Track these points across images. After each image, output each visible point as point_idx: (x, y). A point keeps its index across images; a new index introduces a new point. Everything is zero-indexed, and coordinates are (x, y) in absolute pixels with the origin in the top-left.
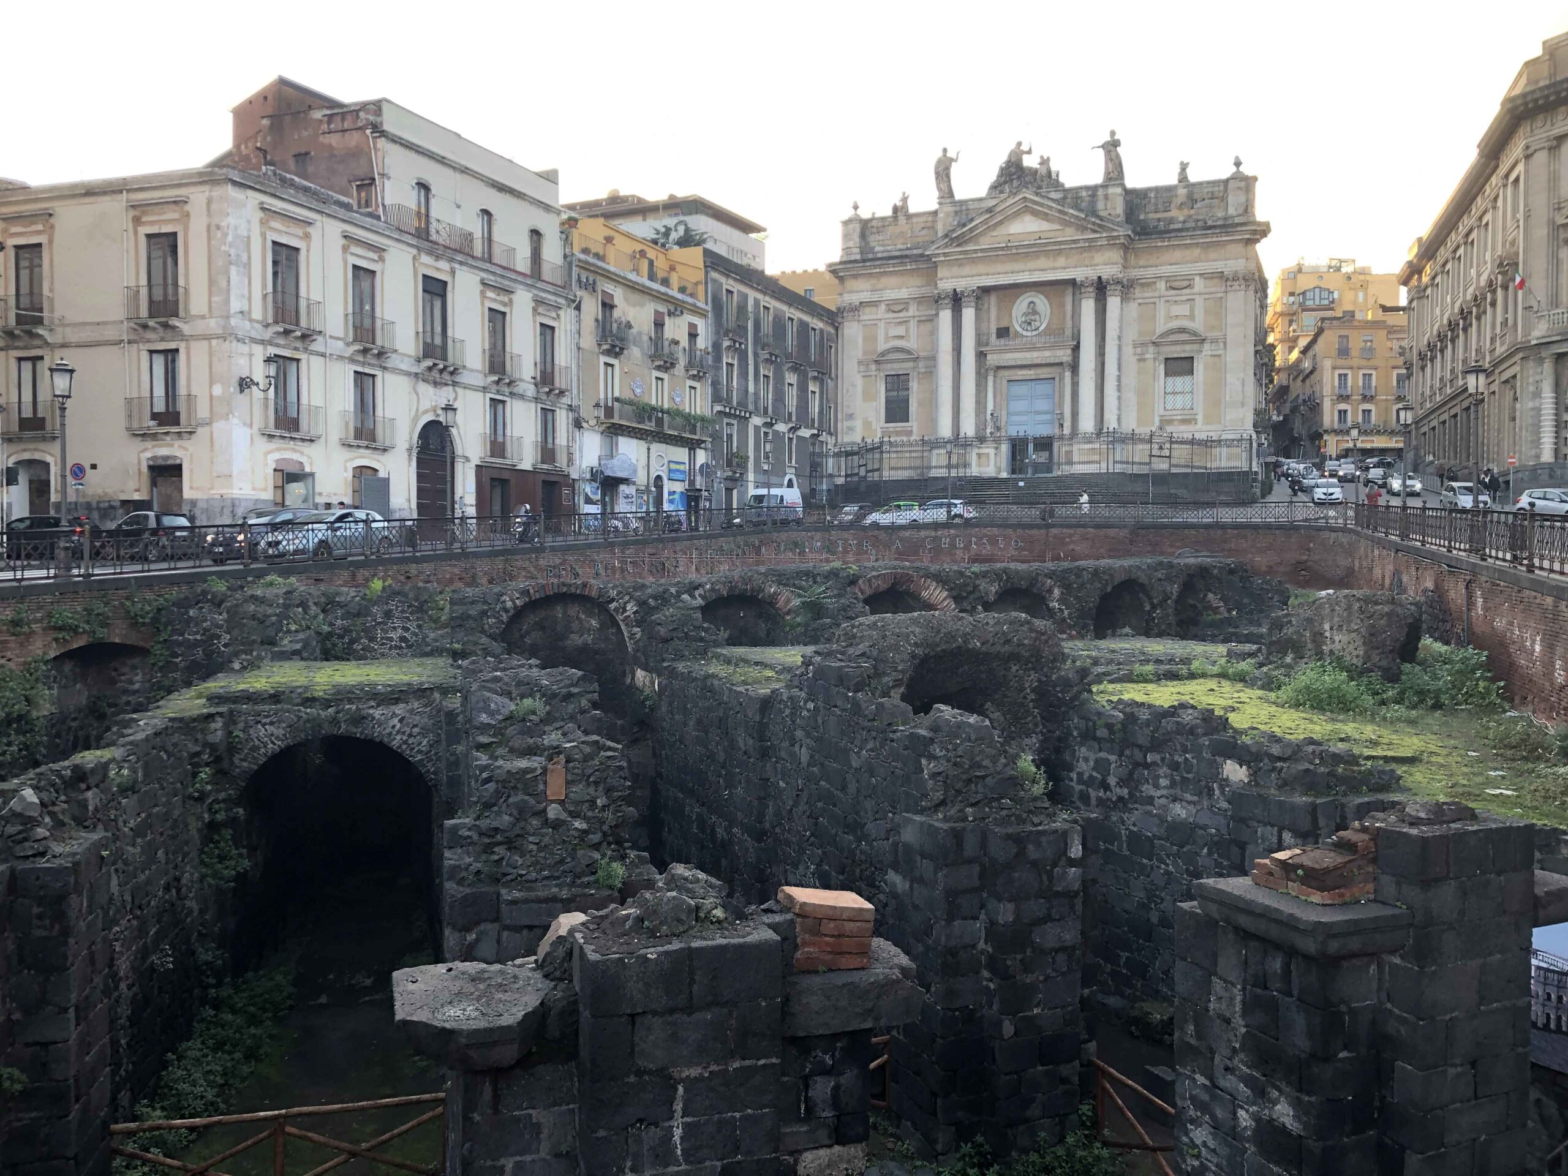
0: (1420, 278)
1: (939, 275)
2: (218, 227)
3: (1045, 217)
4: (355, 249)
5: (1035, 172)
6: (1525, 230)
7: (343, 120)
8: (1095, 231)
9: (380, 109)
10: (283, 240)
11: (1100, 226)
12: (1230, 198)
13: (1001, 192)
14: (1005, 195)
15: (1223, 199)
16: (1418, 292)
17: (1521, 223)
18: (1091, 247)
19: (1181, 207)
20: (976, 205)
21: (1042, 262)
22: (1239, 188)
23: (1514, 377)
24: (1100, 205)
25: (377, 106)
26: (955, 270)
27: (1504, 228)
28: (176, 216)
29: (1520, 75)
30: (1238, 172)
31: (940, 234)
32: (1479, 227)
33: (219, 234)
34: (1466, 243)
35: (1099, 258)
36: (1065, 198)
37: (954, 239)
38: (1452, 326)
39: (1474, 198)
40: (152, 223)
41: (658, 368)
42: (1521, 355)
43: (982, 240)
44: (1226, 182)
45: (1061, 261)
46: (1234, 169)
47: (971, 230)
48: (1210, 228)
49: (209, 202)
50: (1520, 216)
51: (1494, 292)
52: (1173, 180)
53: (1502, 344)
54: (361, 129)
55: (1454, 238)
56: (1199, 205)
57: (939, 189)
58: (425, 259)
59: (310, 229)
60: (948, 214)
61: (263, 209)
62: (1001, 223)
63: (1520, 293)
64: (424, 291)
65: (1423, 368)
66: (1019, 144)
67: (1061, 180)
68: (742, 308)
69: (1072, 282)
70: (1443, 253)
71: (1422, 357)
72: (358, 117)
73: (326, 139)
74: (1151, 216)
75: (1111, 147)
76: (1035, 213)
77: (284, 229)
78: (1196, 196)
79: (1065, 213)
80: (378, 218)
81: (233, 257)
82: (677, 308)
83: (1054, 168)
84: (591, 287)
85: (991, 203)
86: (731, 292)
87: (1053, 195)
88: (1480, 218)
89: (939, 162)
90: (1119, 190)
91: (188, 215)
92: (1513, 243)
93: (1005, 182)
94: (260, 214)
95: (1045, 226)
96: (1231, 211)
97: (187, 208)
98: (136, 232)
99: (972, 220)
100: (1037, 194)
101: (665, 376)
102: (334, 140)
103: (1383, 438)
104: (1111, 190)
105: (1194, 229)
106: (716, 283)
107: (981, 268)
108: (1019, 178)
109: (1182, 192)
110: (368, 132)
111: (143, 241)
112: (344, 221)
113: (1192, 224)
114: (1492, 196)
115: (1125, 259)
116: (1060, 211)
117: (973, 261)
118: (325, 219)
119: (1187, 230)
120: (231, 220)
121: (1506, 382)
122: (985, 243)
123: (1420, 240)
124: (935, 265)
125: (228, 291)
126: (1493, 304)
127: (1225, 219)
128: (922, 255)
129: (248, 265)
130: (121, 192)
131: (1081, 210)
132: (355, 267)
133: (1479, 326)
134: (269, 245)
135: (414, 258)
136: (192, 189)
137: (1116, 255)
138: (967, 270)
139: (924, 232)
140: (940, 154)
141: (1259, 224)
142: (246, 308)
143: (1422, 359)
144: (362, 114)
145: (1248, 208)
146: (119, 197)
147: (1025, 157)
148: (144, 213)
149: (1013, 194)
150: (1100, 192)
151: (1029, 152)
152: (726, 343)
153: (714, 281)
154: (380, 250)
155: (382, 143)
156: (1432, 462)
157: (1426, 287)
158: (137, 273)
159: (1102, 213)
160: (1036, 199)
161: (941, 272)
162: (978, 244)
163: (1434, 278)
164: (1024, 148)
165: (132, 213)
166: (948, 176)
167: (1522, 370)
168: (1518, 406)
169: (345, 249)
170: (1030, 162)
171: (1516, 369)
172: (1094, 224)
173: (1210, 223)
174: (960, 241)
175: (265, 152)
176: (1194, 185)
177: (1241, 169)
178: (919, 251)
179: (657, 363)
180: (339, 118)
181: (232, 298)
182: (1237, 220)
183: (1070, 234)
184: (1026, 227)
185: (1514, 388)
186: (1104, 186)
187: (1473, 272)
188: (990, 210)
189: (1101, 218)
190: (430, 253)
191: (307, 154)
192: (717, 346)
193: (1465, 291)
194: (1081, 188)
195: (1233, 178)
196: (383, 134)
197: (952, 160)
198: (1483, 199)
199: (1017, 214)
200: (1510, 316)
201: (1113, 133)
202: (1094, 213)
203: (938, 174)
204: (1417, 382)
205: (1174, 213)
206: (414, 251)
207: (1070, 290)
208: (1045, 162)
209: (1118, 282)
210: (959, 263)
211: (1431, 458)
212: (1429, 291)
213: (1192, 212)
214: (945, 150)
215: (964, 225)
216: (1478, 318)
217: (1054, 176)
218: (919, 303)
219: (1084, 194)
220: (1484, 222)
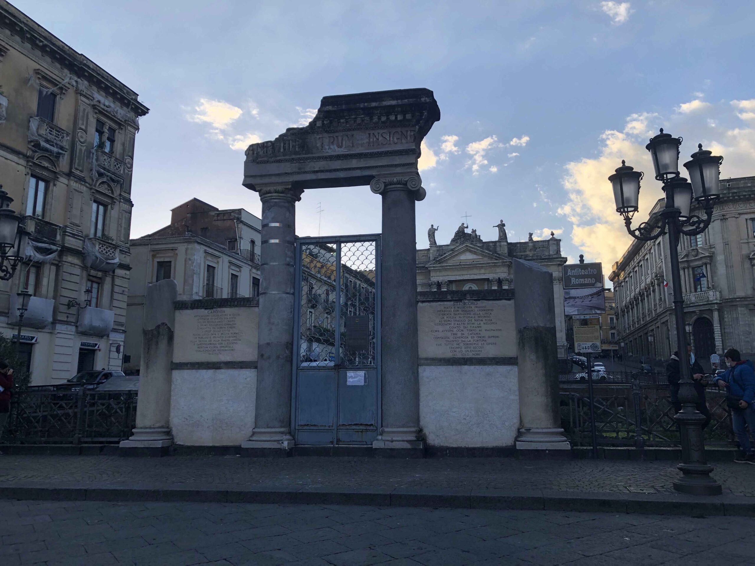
0: (619, 278)
1: (431, 275)
2: (190, 259)
3: (475, 253)
4: (233, 268)
5: (469, 235)
6: (665, 263)
7: (224, 216)
8: (497, 260)
9: (241, 213)
10: (211, 264)
11: (498, 257)
12: (550, 248)
13: (457, 243)
14: (458, 244)
15: (548, 248)
16: (618, 284)
17: (663, 260)
18: (495, 266)
19: (530, 250)
20: (446, 248)
21: (475, 271)
22: (554, 244)
23: (667, 321)
24: (498, 249)
25: (240, 211)
26: (438, 273)
27: (656, 262)
28: (172, 255)
29: (657, 204)
30: (553, 237)
31: (431, 259)
32: (644, 260)
33: (190, 262)
34: (638, 266)
35: (498, 270)
36: (483, 246)
37: (437, 261)
38: (636, 299)
39: (641, 249)
40: (160, 257)
41: (327, 313)
42: (669, 312)
43: (449, 261)
44: (549, 241)
45: (483, 271)
46: (551, 237)
47: (445, 258)
48: (543, 259)
49: (187, 250)
50: (663, 257)
51: (653, 286)
52: (527, 240)
53: (660, 308)
54: (233, 220)
55: (632, 264)
56: (538, 250)
57: (430, 241)
58: (254, 270)
59: (219, 260)
60: (434, 251)
61: (206, 252)
62: (457, 255)
63: (666, 288)
64: (253, 283)
65: (624, 315)
66: (463, 224)
67: (481, 239)
68: (355, 287)
69: (488, 280)
70: (628, 269)
71: (623, 311)
72: (230, 215)
73: (214, 223)
74: (518, 254)
75: (501, 226)
76: (471, 251)
77: (211, 260)
78: (536, 246)
79: (484, 252)
80: (238, 254)
81: (195, 271)
82: (333, 288)
83: (478, 233)
84: (306, 280)
85: (453, 247)
86: (351, 281)
87: (478, 245)
88: (644, 257)
89: (430, 230)
90: (505, 244)
91: (177, 254)
92: (660, 268)
93: (458, 239)
94: (204, 254)
95: (475, 257)
96: (551, 253)
97: (177, 252)
98: (153, 261)
99: (445, 254)
100: (472, 244)
101: (329, 316)
102: (219, 223)
103: (606, 345)
104: (502, 244)
105: (537, 259)
106: (347, 279)
107: (449, 273)
108: (463, 237)
109: (530, 244)
110: (235, 221)
111: (156, 264)
112: (229, 256)
113: (535, 258)
114: (649, 248)
115: (509, 270)
116: (481, 251)
117: (446, 270)
118: (224, 256)
119: (534, 260)
120: (196, 257)
121: (664, 323)
122: (451, 263)
123: (617, 263)
124: (430, 271)
125: (193, 285)
126: (654, 291)
127: (549, 256)
128: (423, 267)
129: (199, 274)
130: (148, 245)
131: (490, 251)
132: (232, 274)
133: (648, 300)
134: (206, 266)
135: (250, 270)
136: (179, 245)
137: (505, 269)
138: (443, 273)
139: (424, 257)
140: (430, 227)
141: (563, 258)
142: (198, 291)
143: (623, 312)
144: (232, 214)
145: (558, 251)
146: (146, 247)
147: (465, 229)
148: (158, 253)
149: (461, 244)
150: (498, 244)
151: (467, 227)
152: (349, 303)
153: (346, 277)
154: (239, 267)
155: (240, 225)
156: (632, 356)
157: (622, 282)
158: (152, 277)
159: (499, 252)
160: (471, 246)
161: (432, 274)
162: (447, 263)
163: (625, 279)
164: (465, 226)
165: (153, 253)
166: (434, 236)
167: (670, 318)
168: (670, 333)
169: (229, 267)
170: (468, 231)
171: (667, 318)
172: (496, 256)
173: (543, 257)
174: (440, 262)
175: (188, 227)
176: (535, 242)
177: (554, 236)
178: (422, 265)
179: (327, 311)
180: (222, 215)
181: (194, 287)
182: (554, 256)
183: (486, 260)
184: (468, 257)
185: (667, 325)
186: (499, 241)
187: (643, 278)
188: (452, 250)
189: (499, 254)
190: (255, 268)
191: (207, 228)
192: (346, 304)
193: (640, 285)
194: (490, 242)
195: (551, 239)
196: (242, 222)
197: (435, 230)
198: (645, 250)
199: (464, 252)
200: (662, 296)
201: (502, 221)
202: (496, 252)
203: (429, 235)
204: (621, 321)
205: (528, 253)
206: (250, 267)
207: (486, 283)
208: (474, 231)
209: (507, 280)
210: (440, 271)
211: (631, 354)
212: (623, 284)
213: (535, 253)
214: (432, 226)
215: (442, 256)
216: (647, 296)
217: (478, 237)
218: (422, 286)
219: (491, 244)
220: (646, 258)
